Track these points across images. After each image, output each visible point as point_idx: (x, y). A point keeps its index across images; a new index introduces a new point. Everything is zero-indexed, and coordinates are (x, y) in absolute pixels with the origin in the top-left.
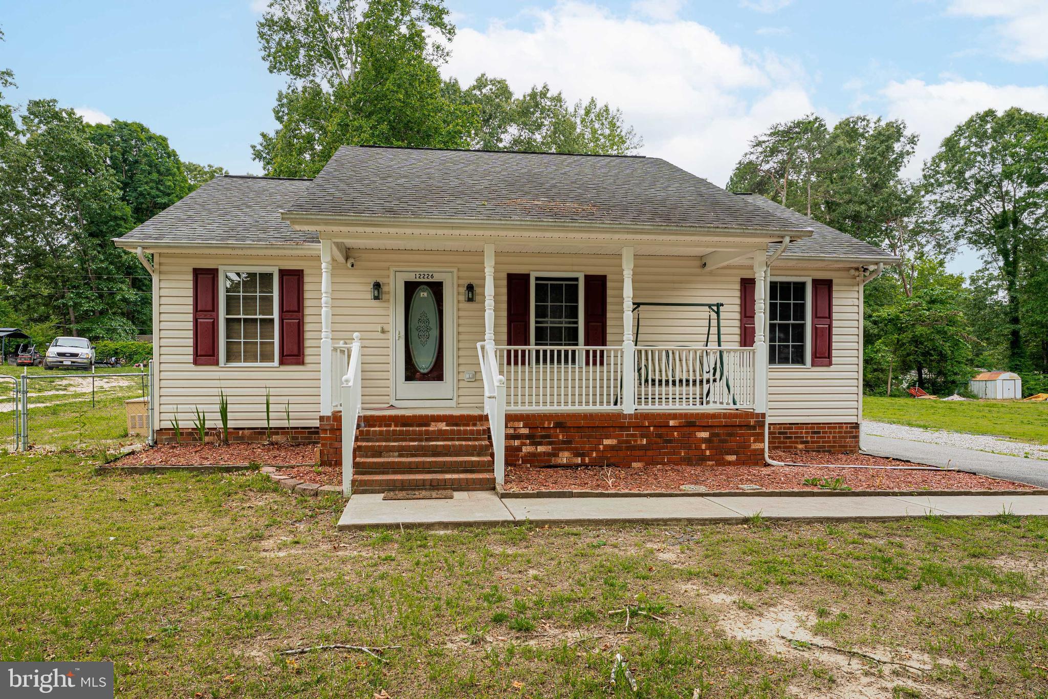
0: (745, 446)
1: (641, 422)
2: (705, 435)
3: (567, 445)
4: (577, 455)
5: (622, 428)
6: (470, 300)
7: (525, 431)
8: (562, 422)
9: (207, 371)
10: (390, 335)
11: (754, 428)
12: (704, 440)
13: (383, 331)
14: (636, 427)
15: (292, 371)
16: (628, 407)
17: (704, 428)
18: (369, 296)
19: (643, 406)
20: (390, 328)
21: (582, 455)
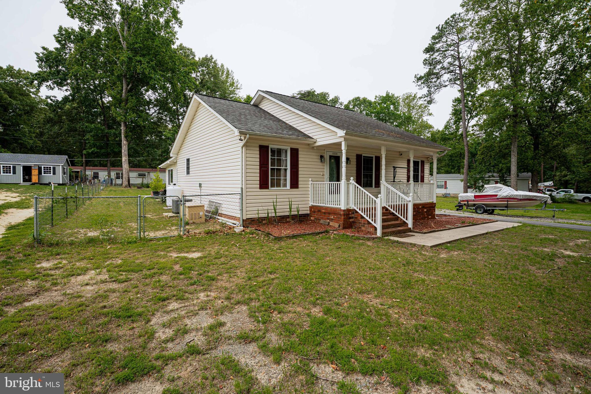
2: (426, 210)
9: (264, 192)
10: (325, 177)
13: (323, 175)
15: (295, 191)
18: (319, 161)
20: (325, 173)
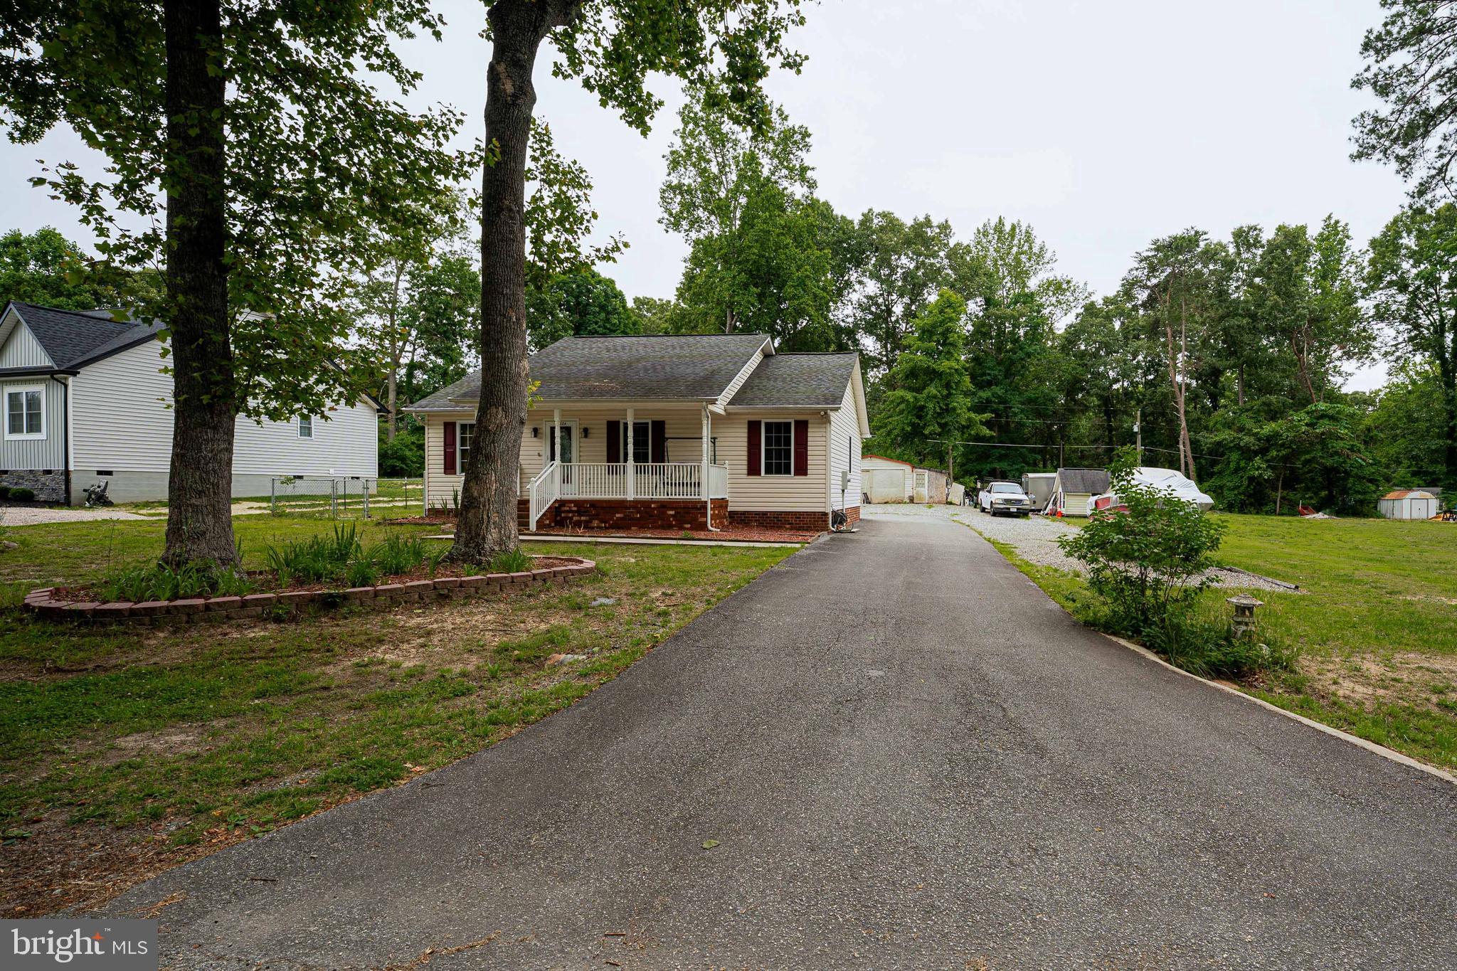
0: (696, 519)
1: (636, 504)
2: (672, 512)
3: (596, 516)
4: (602, 522)
5: (626, 508)
6: (586, 436)
7: (575, 509)
8: (594, 504)
10: (542, 457)
11: (700, 509)
12: (672, 515)
13: (539, 455)
14: (634, 507)
16: (631, 496)
17: (672, 509)
18: (532, 435)
19: (639, 496)
21: (605, 522)
